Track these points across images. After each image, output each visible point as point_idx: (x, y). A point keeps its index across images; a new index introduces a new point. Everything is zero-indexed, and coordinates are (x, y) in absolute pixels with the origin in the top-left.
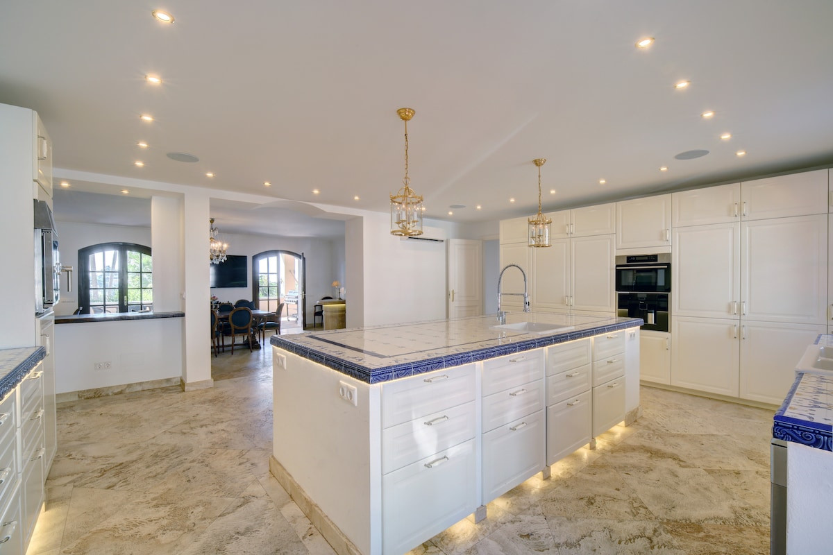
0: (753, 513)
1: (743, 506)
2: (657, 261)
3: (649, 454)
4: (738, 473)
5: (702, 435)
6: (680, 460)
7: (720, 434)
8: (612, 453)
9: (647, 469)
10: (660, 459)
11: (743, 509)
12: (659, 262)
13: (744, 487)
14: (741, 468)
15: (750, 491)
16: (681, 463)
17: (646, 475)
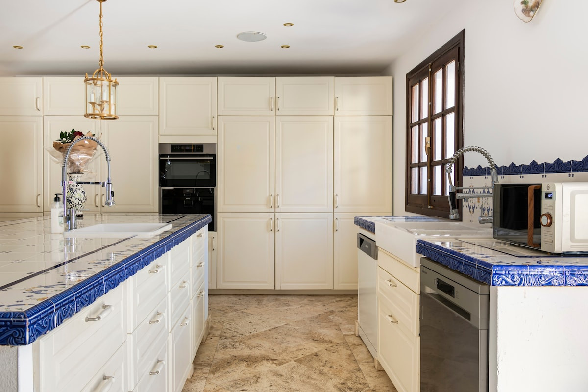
0: (349, 384)
1: (340, 382)
2: (203, 152)
3: (245, 363)
4: (316, 355)
5: (270, 330)
6: (272, 360)
7: (280, 325)
8: (214, 374)
9: (256, 379)
10: (256, 364)
11: (341, 384)
12: (205, 152)
13: (329, 365)
14: (315, 350)
15: (335, 367)
16: (275, 362)
17: (258, 384)
